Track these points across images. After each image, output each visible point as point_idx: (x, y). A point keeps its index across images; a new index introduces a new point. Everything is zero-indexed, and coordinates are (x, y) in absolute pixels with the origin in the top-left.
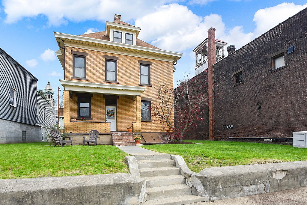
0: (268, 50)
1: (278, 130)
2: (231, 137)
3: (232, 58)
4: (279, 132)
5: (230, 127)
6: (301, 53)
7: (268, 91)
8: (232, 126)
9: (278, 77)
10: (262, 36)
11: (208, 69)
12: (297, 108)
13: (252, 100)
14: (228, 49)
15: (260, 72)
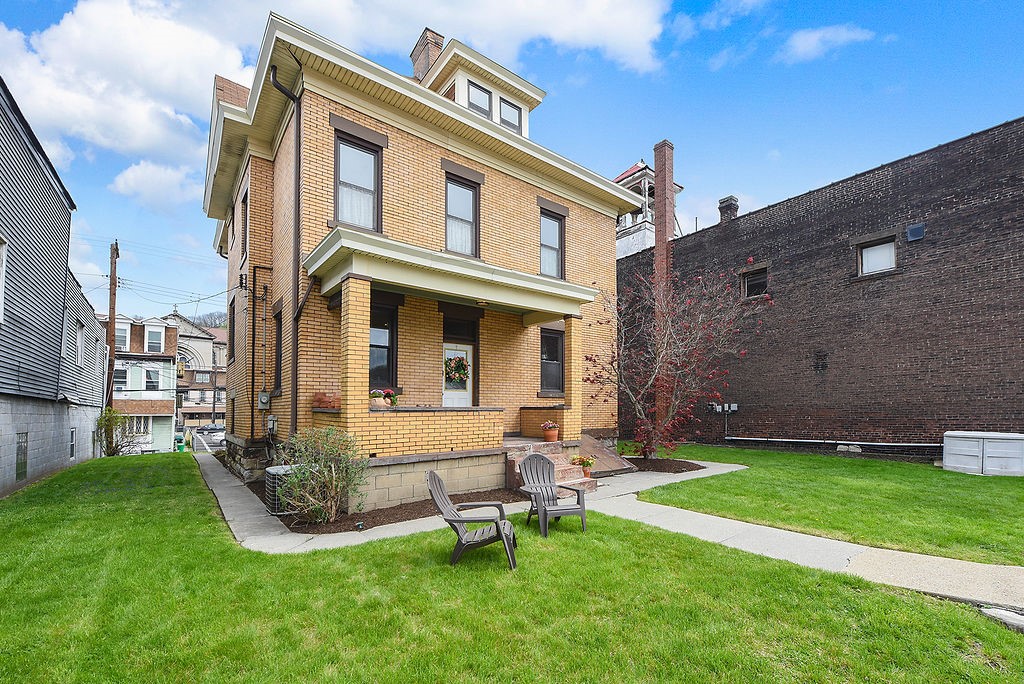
0: (848, 225)
1: (875, 423)
2: (728, 436)
3: (736, 231)
4: (882, 429)
5: (726, 408)
6: (943, 244)
7: (850, 325)
8: (734, 407)
9: (878, 294)
10: (830, 186)
11: (652, 248)
12: (930, 374)
13: (799, 344)
14: (724, 205)
15: (825, 276)
